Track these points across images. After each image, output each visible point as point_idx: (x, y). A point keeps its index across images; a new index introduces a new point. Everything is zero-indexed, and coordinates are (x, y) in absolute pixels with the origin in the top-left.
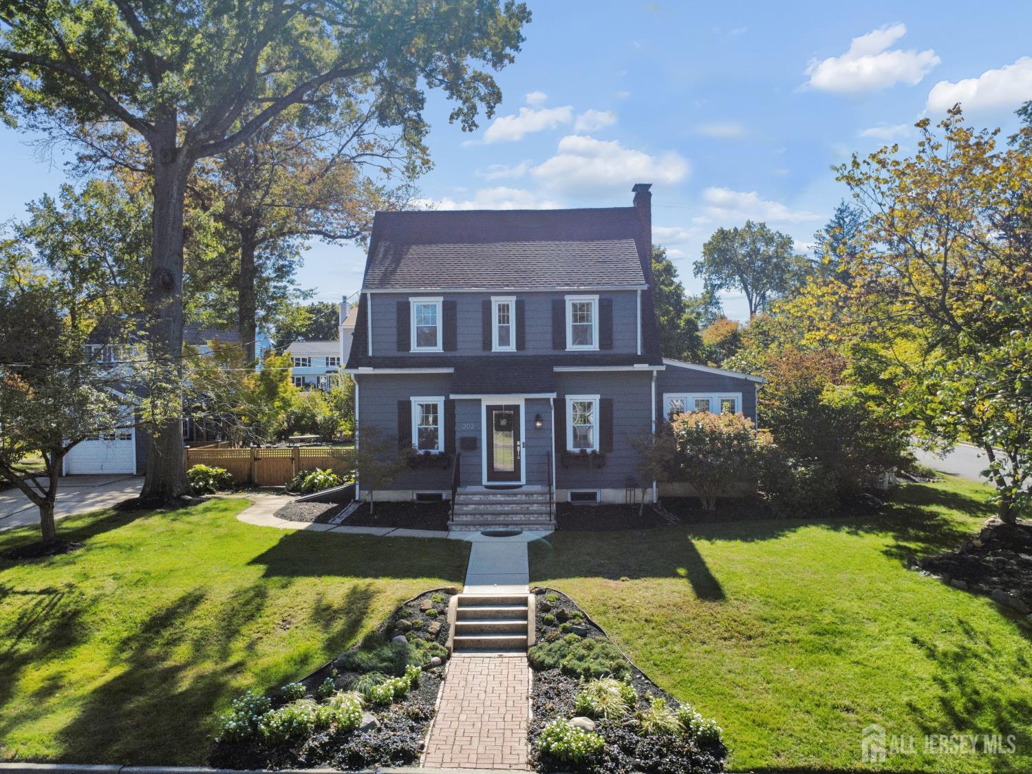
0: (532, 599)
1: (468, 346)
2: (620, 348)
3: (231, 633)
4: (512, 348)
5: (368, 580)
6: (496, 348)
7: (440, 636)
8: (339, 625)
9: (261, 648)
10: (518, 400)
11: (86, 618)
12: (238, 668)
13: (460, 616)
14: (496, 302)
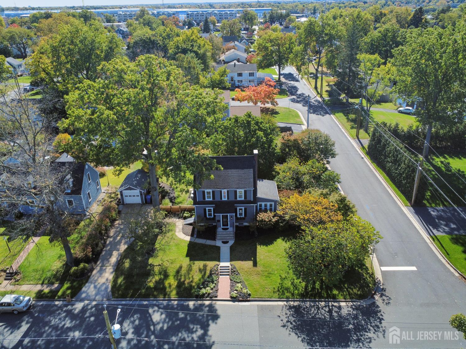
0: (230, 266)
1: (217, 199)
2: (248, 199)
3: (189, 274)
4: (226, 199)
5: (206, 262)
6: (223, 199)
7: (218, 274)
8: (203, 273)
9: (194, 277)
10: (229, 215)
11: (168, 271)
12: (192, 281)
13: (220, 270)
14: (223, 191)
